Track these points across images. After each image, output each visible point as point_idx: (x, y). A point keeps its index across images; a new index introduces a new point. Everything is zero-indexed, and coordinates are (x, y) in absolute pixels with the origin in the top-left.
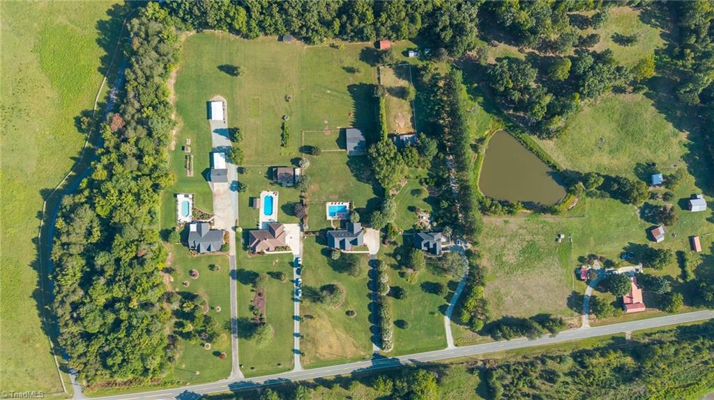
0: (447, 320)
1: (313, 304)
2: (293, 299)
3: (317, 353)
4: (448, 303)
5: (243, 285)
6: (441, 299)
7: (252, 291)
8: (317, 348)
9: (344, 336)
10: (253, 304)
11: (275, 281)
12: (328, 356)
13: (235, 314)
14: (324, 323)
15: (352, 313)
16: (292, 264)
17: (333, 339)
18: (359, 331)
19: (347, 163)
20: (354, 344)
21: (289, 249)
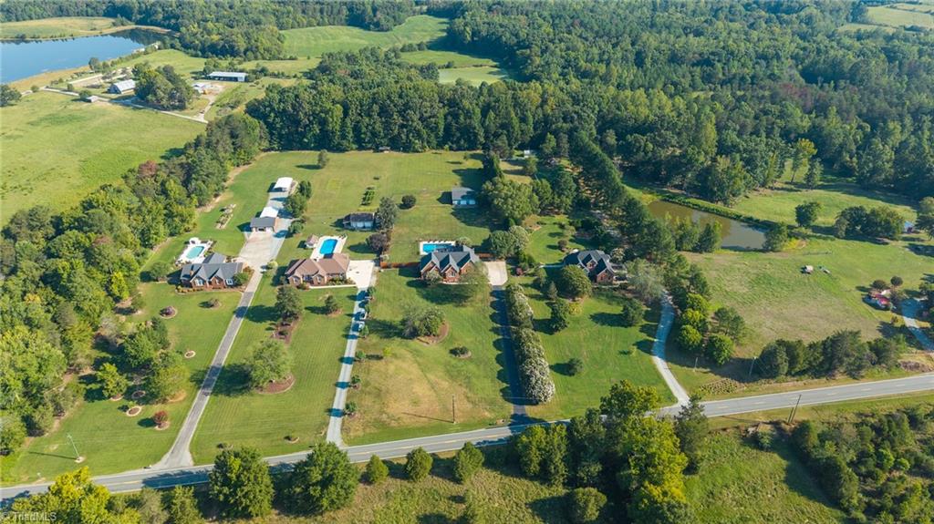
0: (660, 363)
1: (385, 340)
2: (347, 336)
3: (382, 412)
4: (651, 339)
5: (253, 323)
6: (635, 333)
7: (269, 329)
8: (384, 405)
9: (445, 384)
11: (318, 317)
12: (407, 421)
13: (221, 359)
14: (405, 365)
15: (463, 351)
16: (353, 298)
17: (421, 389)
18: (478, 377)
19: (452, 214)
20: (468, 398)
21: (351, 282)
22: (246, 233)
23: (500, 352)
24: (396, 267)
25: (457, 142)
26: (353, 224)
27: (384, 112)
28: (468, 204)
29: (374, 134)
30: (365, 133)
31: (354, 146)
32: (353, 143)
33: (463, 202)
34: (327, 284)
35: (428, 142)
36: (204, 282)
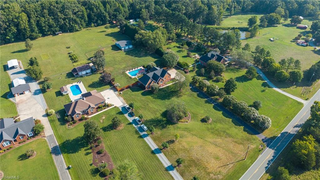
0: (278, 90)
1: (165, 130)
2: (141, 137)
3: (209, 174)
4: (264, 81)
5: (73, 155)
6: (257, 81)
7: (87, 154)
8: (205, 169)
9: (219, 140)
10: (94, 167)
11: (112, 133)
12: (224, 171)
15: (207, 119)
16: (121, 113)
17: (212, 149)
18: (228, 129)
19: (126, 54)
20: (236, 142)
21: (111, 105)
22: (11, 99)
23: (221, 112)
24: (127, 88)
25: (96, 22)
26: (80, 74)
27: (51, 13)
28: (129, 48)
29: (50, 26)
30: (45, 27)
31: (40, 35)
32: (39, 33)
33: (127, 48)
34: (97, 111)
35: (82, 25)
36: (10, 142)
